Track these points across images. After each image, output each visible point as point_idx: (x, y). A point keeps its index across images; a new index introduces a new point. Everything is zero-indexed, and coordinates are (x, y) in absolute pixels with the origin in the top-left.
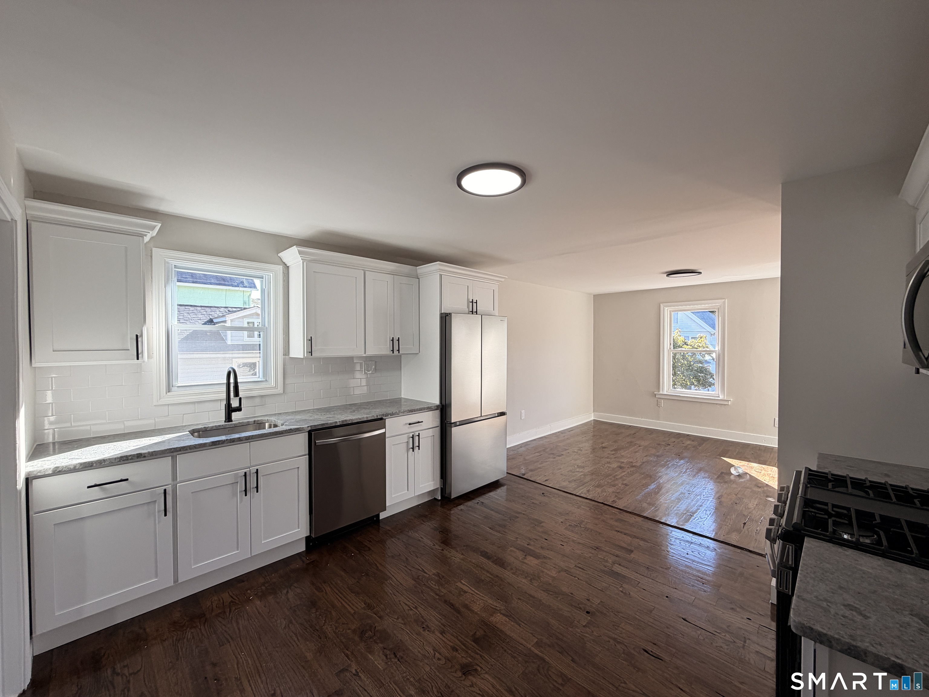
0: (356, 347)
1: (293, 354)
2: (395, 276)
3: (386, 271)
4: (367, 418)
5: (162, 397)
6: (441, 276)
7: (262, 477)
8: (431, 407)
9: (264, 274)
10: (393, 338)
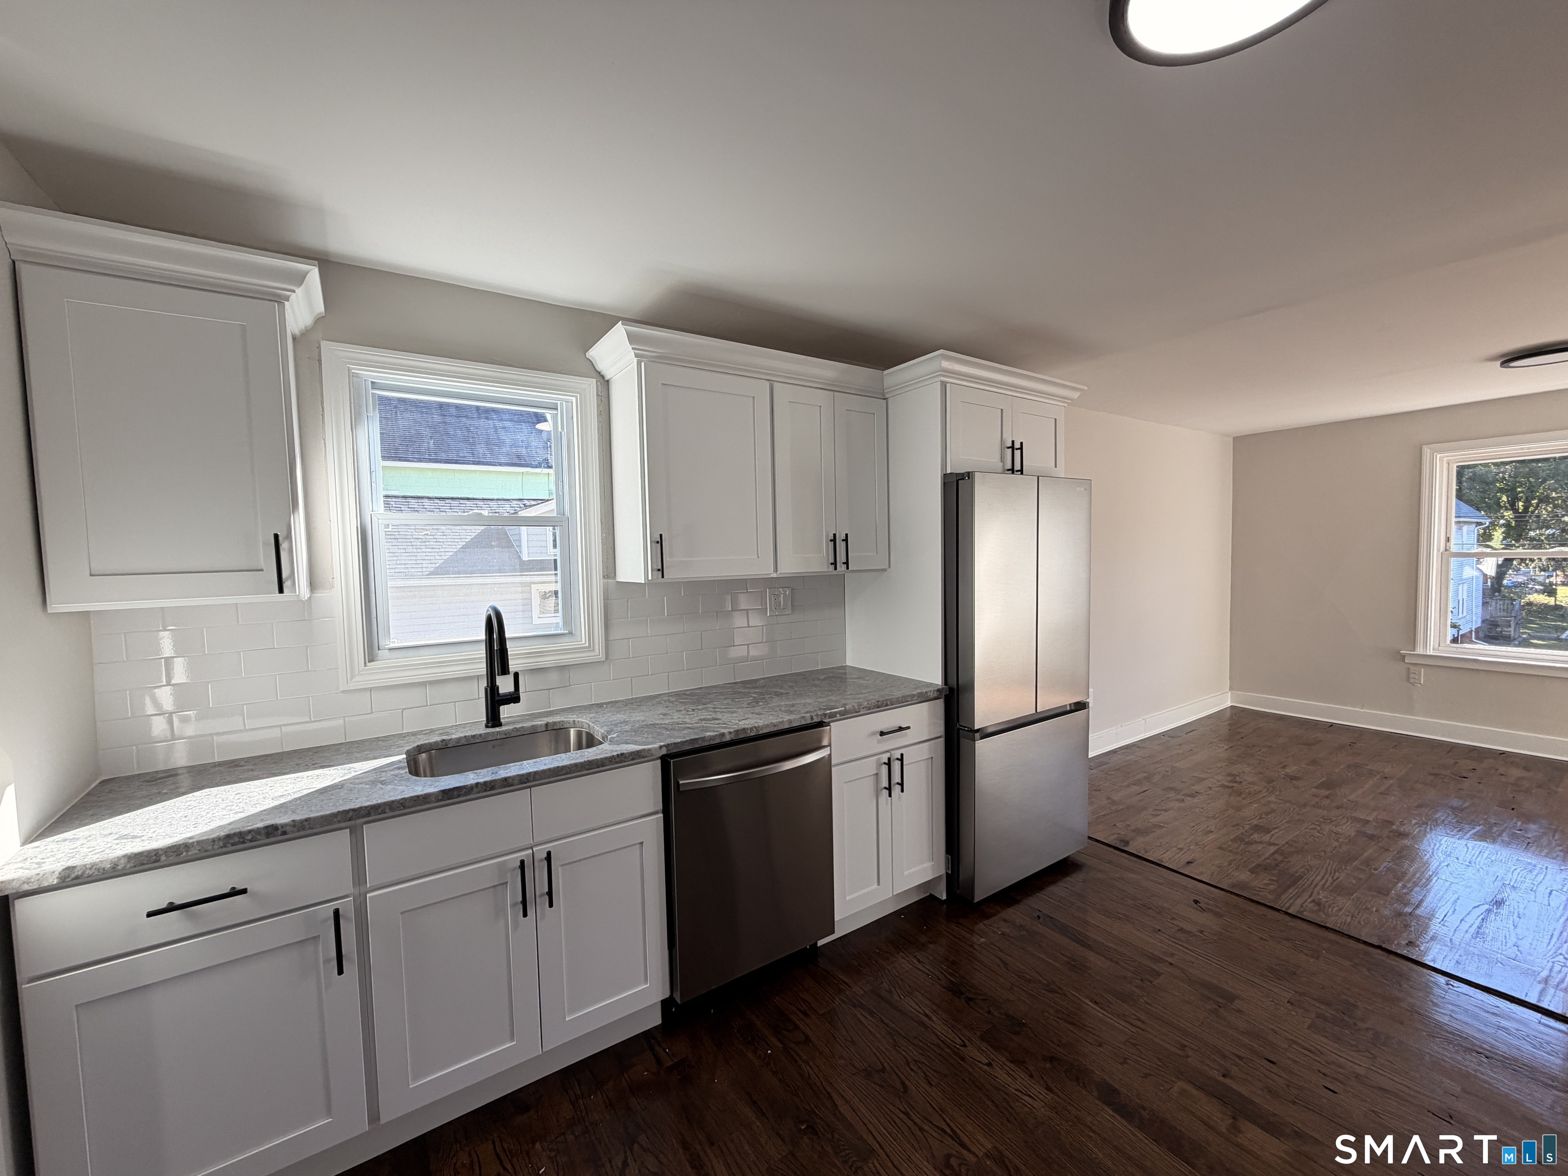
0: (756, 557)
1: (624, 575)
2: (836, 393)
3: (819, 383)
4: (790, 721)
5: (357, 673)
6: (944, 385)
7: (560, 869)
8: (926, 692)
9: (562, 400)
10: (835, 535)
